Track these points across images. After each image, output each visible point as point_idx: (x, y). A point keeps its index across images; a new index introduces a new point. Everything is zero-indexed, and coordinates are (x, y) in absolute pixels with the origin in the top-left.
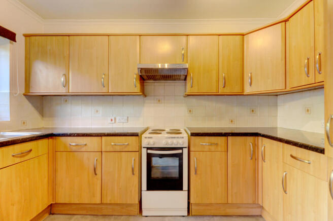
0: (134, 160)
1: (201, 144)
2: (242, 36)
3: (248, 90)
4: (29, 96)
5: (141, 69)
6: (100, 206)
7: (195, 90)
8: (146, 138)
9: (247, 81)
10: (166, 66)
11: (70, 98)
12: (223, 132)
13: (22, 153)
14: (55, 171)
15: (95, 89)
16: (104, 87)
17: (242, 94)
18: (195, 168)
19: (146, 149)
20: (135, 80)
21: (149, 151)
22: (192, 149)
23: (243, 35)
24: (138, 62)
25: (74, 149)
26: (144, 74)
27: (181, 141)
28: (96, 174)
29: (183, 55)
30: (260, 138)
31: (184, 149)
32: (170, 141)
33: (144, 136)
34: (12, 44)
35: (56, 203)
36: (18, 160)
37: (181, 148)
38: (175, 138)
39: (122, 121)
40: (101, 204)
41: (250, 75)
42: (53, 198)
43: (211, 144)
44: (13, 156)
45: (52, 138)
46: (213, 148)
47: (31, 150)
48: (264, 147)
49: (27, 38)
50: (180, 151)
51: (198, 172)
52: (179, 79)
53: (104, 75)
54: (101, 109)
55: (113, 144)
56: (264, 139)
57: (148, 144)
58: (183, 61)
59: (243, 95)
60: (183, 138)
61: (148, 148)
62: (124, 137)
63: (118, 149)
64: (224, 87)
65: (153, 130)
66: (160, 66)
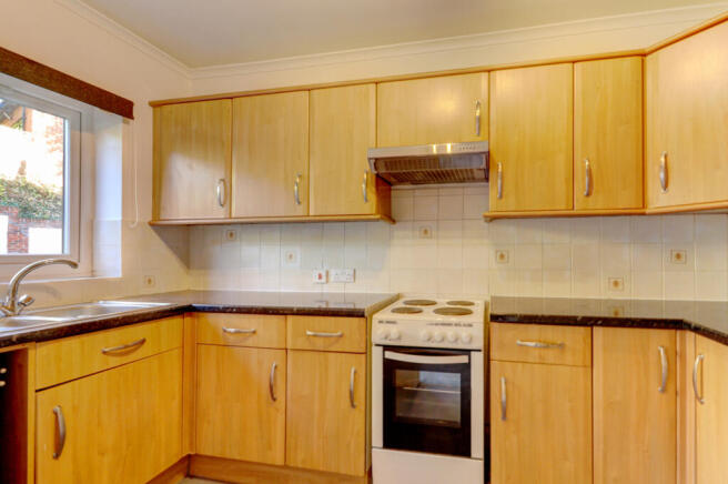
0: (355, 372)
1: (519, 342)
2: (640, 58)
3: (658, 200)
4: (160, 228)
5: (376, 159)
6: (285, 472)
7: (510, 205)
8: (381, 322)
9: (655, 176)
10: (449, 149)
11: (239, 228)
12: (580, 313)
13: (126, 347)
14: (196, 385)
15: (282, 208)
16: (299, 203)
17: (642, 211)
18: (502, 403)
19: (381, 349)
20: (364, 186)
21: (390, 355)
22: (494, 354)
23: (644, 55)
24: (372, 143)
25: (232, 339)
26: (383, 171)
27: (464, 333)
28: (274, 399)
29: (479, 119)
30: (690, 335)
31: (472, 353)
32: (437, 332)
33: (377, 317)
34: (128, 123)
35: (196, 455)
36: (114, 361)
37: (467, 352)
38: (449, 325)
39: (343, 278)
40: (285, 467)
41: (663, 159)
42: (191, 444)
43: (548, 346)
44: (104, 353)
45: (191, 315)
46: (551, 355)
47: (143, 342)
48: (702, 360)
49: (158, 109)
50: (463, 359)
51: (510, 415)
52: (473, 179)
53: (300, 176)
54: (298, 251)
55: (309, 333)
56: (700, 338)
57: (386, 338)
58: (479, 134)
59: (644, 214)
60: (470, 325)
61: (387, 348)
62: (333, 319)
63: (320, 344)
64: (588, 195)
65: (406, 303)
66: (435, 150)
